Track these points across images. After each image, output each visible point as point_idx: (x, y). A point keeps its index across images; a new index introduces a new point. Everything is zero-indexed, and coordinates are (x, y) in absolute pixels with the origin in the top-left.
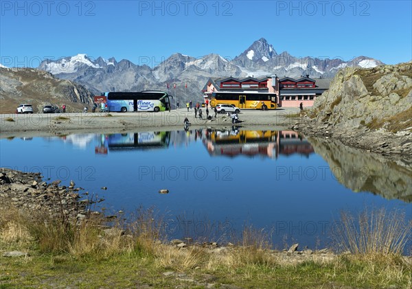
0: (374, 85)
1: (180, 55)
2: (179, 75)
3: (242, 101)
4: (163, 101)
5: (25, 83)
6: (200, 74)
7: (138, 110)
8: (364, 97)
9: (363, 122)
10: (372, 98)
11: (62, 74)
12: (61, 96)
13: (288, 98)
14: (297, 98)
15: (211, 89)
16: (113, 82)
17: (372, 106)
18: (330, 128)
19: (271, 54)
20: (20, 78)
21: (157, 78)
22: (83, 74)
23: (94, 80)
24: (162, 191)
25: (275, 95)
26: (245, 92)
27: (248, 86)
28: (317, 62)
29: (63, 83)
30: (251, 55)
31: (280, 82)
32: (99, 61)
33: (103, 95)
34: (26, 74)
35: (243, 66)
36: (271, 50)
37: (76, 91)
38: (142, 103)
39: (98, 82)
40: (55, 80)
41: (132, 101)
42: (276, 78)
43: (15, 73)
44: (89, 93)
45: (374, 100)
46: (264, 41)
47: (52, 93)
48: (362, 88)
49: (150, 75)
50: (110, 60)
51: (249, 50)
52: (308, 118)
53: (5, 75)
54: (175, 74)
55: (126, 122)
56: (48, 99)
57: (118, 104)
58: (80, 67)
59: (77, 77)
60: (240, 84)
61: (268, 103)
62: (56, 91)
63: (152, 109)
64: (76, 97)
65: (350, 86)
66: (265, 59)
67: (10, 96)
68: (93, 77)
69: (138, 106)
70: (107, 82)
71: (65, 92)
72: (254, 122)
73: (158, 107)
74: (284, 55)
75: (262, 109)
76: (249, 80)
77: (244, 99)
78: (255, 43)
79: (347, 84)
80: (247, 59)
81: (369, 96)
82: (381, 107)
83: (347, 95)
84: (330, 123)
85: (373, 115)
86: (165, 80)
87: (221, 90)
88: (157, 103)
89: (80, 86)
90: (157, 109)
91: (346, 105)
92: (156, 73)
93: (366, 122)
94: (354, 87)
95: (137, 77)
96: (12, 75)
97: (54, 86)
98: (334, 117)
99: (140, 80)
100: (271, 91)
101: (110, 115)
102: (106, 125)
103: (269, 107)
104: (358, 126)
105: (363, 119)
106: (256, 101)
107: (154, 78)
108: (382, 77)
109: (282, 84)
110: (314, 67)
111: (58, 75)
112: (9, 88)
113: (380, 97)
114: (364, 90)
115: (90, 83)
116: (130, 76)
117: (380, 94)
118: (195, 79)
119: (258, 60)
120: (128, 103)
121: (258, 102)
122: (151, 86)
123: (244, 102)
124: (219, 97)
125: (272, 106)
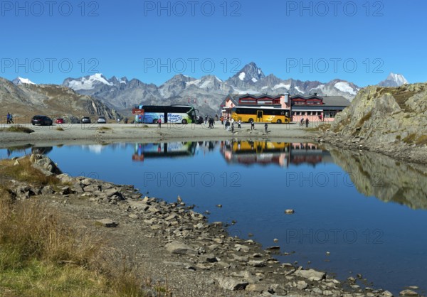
0: (406, 103)
1: (182, 76)
2: (181, 93)
3: (260, 116)
4: (190, 114)
5: (51, 98)
6: (199, 92)
7: (168, 122)
8: (397, 113)
9: (398, 137)
10: (406, 114)
11: (82, 90)
12: (81, 109)
13: (298, 113)
14: (306, 114)
15: (229, 105)
16: (125, 97)
17: (407, 122)
18: (362, 142)
19: (259, 76)
20: (47, 93)
21: (162, 94)
22: (99, 90)
23: (108, 96)
24: (288, 211)
25: (288, 111)
26: (262, 107)
27: (263, 102)
28: (299, 83)
29: (83, 98)
30: (242, 76)
31: (291, 99)
32: (113, 80)
33: (137, 108)
34: (52, 90)
35: (236, 86)
36: (259, 72)
37: (94, 105)
38: (171, 116)
39: (112, 98)
40: (76, 95)
41: (163, 114)
42: (289, 95)
43: (43, 89)
44: (104, 107)
45: (408, 117)
46: (254, 65)
47: (74, 106)
48: (394, 105)
49: (157, 92)
50: (123, 79)
51: (241, 72)
52: (331, 132)
53: (34, 90)
54: (177, 93)
55: (163, 132)
56: (70, 111)
57: (150, 117)
58: (97, 85)
59: (93, 93)
60: (257, 100)
61: (282, 118)
62: (77, 104)
63: (180, 121)
64: (94, 110)
65: (381, 102)
66: (254, 80)
67: (38, 108)
68: (108, 93)
69: (169, 118)
70: (119, 98)
71: (84, 105)
72: (277, 134)
73: (185, 120)
74: (271, 77)
75: (277, 123)
76: (264, 97)
77: (261, 113)
78: (246, 66)
79: (378, 101)
80: (239, 80)
81: (402, 113)
82: (417, 123)
83: (378, 112)
84: (362, 137)
85: (409, 130)
86: (169, 96)
87: (239, 105)
88: (185, 116)
89: (97, 100)
90: (185, 122)
91: (377, 121)
92: (161, 91)
93: (402, 138)
94: (386, 104)
95: (145, 93)
96: (40, 90)
97: (75, 100)
98: (366, 132)
99: (147, 96)
100: (284, 107)
101: (147, 127)
102: (146, 135)
103: (283, 121)
104: (394, 141)
105: (399, 134)
106: (271, 116)
107: (159, 95)
108: (415, 95)
109: (293, 101)
110: (296, 88)
111: (78, 91)
112: (38, 101)
113: (414, 114)
114: (396, 107)
115: (105, 98)
116: (139, 93)
117: (413, 111)
118: (195, 96)
119: (248, 81)
120: (160, 116)
121: (274, 116)
122: (157, 101)
123: (261, 116)
124: (240, 111)
125: (286, 120)
